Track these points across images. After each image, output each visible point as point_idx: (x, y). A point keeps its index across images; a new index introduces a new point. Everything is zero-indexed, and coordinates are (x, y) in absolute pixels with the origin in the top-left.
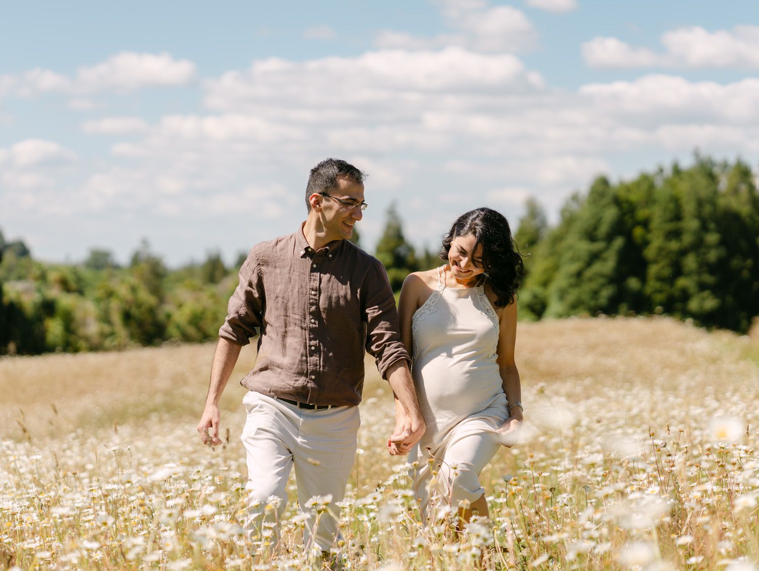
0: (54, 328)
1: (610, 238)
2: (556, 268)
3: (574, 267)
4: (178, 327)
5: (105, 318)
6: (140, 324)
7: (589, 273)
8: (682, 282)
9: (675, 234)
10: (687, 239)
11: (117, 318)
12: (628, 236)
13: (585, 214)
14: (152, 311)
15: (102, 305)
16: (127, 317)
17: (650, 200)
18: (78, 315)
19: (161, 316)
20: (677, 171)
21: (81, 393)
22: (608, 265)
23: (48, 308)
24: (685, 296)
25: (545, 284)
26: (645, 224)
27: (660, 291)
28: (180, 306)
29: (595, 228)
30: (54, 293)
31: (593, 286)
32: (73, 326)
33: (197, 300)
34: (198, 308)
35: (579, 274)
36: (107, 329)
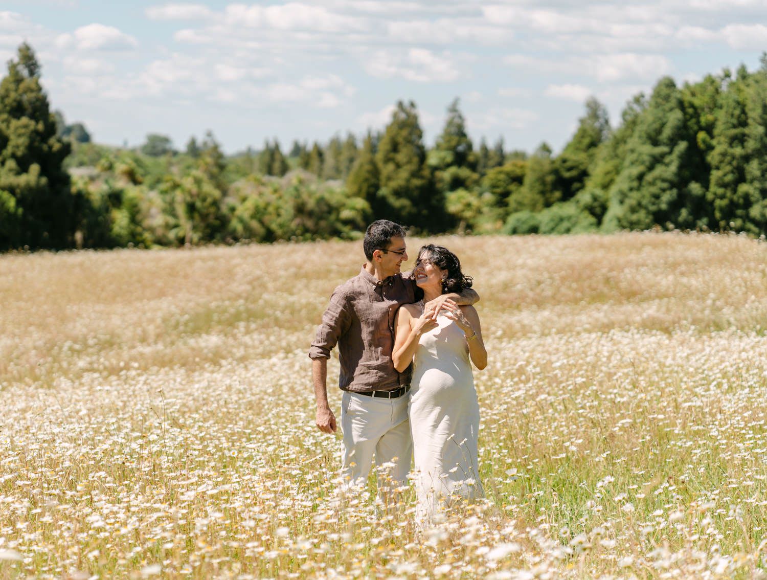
0: (120, 220)
1: (672, 142)
2: (617, 171)
3: (636, 171)
4: (241, 220)
5: (170, 210)
6: (204, 217)
7: (649, 177)
8: (744, 188)
9: (740, 139)
10: (751, 145)
11: (181, 210)
12: (692, 140)
13: (649, 118)
14: (215, 203)
15: (168, 198)
16: (191, 209)
17: (715, 106)
18: (143, 206)
19: (224, 210)
20: (743, 75)
21: (161, 294)
22: (670, 169)
23: (115, 198)
24: (748, 202)
25: (606, 187)
26: (709, 129)
27: (722, 197)
28: (244, 200)
29: (659, 131)
30: (121, 184)
31: (654, 190)
32: (139, 217)
33: (261, 194)
34: (261, 203)
35: (640, 177)
36: (172, 221)
